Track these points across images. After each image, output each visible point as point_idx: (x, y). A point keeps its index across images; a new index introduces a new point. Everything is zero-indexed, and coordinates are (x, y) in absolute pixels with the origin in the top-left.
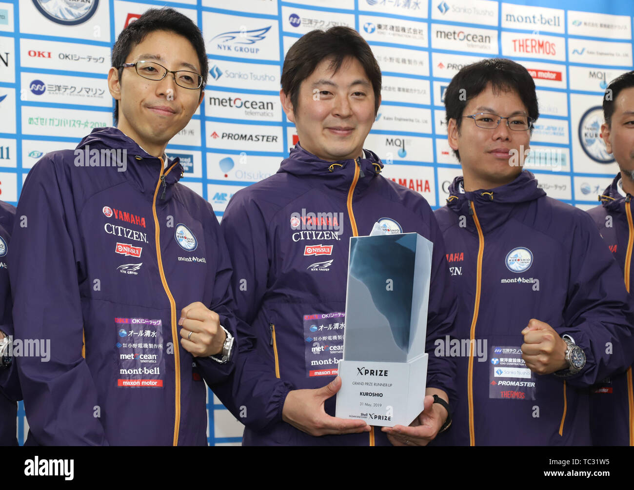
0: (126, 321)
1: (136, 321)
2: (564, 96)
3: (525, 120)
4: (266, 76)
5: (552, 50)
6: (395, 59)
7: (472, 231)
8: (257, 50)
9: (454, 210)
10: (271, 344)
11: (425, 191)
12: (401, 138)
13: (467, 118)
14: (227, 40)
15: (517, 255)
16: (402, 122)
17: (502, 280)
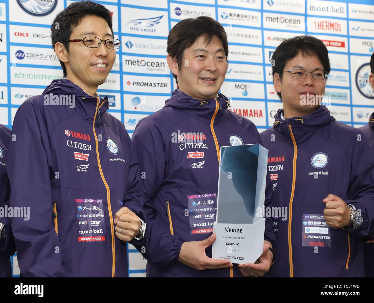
0: (82, 201)
1: (87, 201)
2: (346, 57)
3: (322, 73)
4: (160, 46)
5: (339, 28)
6: (240, 35)
7: (290, 143)
8: (155, 30)
9: (279, 130)
10: (167, 213)
11: (260, 116)
12: (245, 84)
13: (286, 72)
14: (136, 24)
15: (318, 158)
16: (245, 74)
17: (309, 173)
